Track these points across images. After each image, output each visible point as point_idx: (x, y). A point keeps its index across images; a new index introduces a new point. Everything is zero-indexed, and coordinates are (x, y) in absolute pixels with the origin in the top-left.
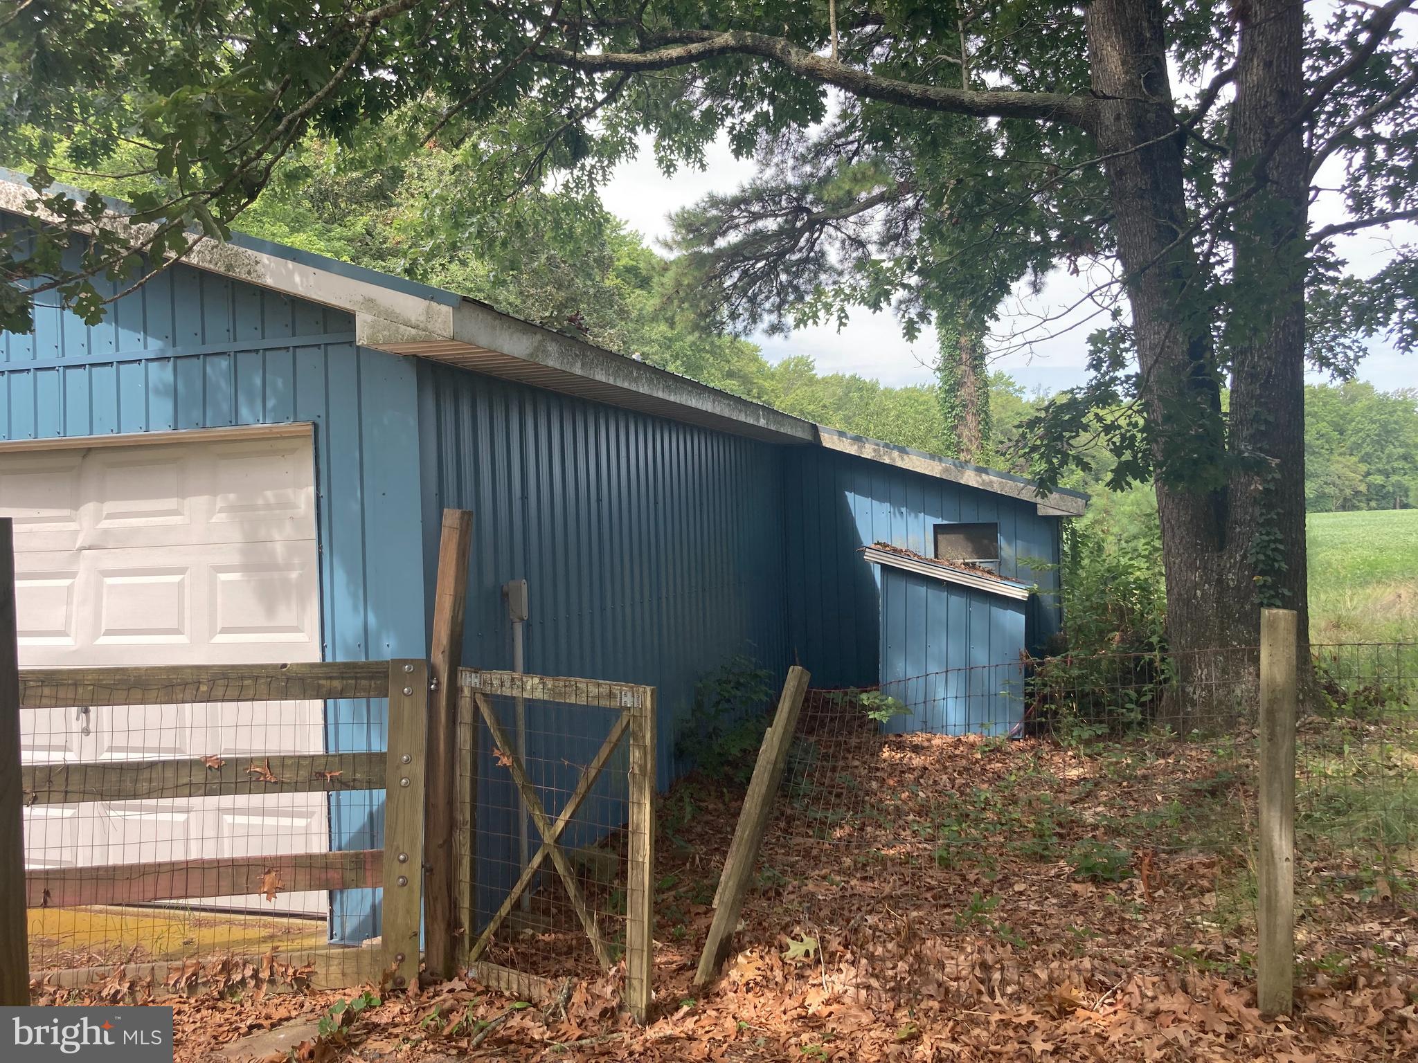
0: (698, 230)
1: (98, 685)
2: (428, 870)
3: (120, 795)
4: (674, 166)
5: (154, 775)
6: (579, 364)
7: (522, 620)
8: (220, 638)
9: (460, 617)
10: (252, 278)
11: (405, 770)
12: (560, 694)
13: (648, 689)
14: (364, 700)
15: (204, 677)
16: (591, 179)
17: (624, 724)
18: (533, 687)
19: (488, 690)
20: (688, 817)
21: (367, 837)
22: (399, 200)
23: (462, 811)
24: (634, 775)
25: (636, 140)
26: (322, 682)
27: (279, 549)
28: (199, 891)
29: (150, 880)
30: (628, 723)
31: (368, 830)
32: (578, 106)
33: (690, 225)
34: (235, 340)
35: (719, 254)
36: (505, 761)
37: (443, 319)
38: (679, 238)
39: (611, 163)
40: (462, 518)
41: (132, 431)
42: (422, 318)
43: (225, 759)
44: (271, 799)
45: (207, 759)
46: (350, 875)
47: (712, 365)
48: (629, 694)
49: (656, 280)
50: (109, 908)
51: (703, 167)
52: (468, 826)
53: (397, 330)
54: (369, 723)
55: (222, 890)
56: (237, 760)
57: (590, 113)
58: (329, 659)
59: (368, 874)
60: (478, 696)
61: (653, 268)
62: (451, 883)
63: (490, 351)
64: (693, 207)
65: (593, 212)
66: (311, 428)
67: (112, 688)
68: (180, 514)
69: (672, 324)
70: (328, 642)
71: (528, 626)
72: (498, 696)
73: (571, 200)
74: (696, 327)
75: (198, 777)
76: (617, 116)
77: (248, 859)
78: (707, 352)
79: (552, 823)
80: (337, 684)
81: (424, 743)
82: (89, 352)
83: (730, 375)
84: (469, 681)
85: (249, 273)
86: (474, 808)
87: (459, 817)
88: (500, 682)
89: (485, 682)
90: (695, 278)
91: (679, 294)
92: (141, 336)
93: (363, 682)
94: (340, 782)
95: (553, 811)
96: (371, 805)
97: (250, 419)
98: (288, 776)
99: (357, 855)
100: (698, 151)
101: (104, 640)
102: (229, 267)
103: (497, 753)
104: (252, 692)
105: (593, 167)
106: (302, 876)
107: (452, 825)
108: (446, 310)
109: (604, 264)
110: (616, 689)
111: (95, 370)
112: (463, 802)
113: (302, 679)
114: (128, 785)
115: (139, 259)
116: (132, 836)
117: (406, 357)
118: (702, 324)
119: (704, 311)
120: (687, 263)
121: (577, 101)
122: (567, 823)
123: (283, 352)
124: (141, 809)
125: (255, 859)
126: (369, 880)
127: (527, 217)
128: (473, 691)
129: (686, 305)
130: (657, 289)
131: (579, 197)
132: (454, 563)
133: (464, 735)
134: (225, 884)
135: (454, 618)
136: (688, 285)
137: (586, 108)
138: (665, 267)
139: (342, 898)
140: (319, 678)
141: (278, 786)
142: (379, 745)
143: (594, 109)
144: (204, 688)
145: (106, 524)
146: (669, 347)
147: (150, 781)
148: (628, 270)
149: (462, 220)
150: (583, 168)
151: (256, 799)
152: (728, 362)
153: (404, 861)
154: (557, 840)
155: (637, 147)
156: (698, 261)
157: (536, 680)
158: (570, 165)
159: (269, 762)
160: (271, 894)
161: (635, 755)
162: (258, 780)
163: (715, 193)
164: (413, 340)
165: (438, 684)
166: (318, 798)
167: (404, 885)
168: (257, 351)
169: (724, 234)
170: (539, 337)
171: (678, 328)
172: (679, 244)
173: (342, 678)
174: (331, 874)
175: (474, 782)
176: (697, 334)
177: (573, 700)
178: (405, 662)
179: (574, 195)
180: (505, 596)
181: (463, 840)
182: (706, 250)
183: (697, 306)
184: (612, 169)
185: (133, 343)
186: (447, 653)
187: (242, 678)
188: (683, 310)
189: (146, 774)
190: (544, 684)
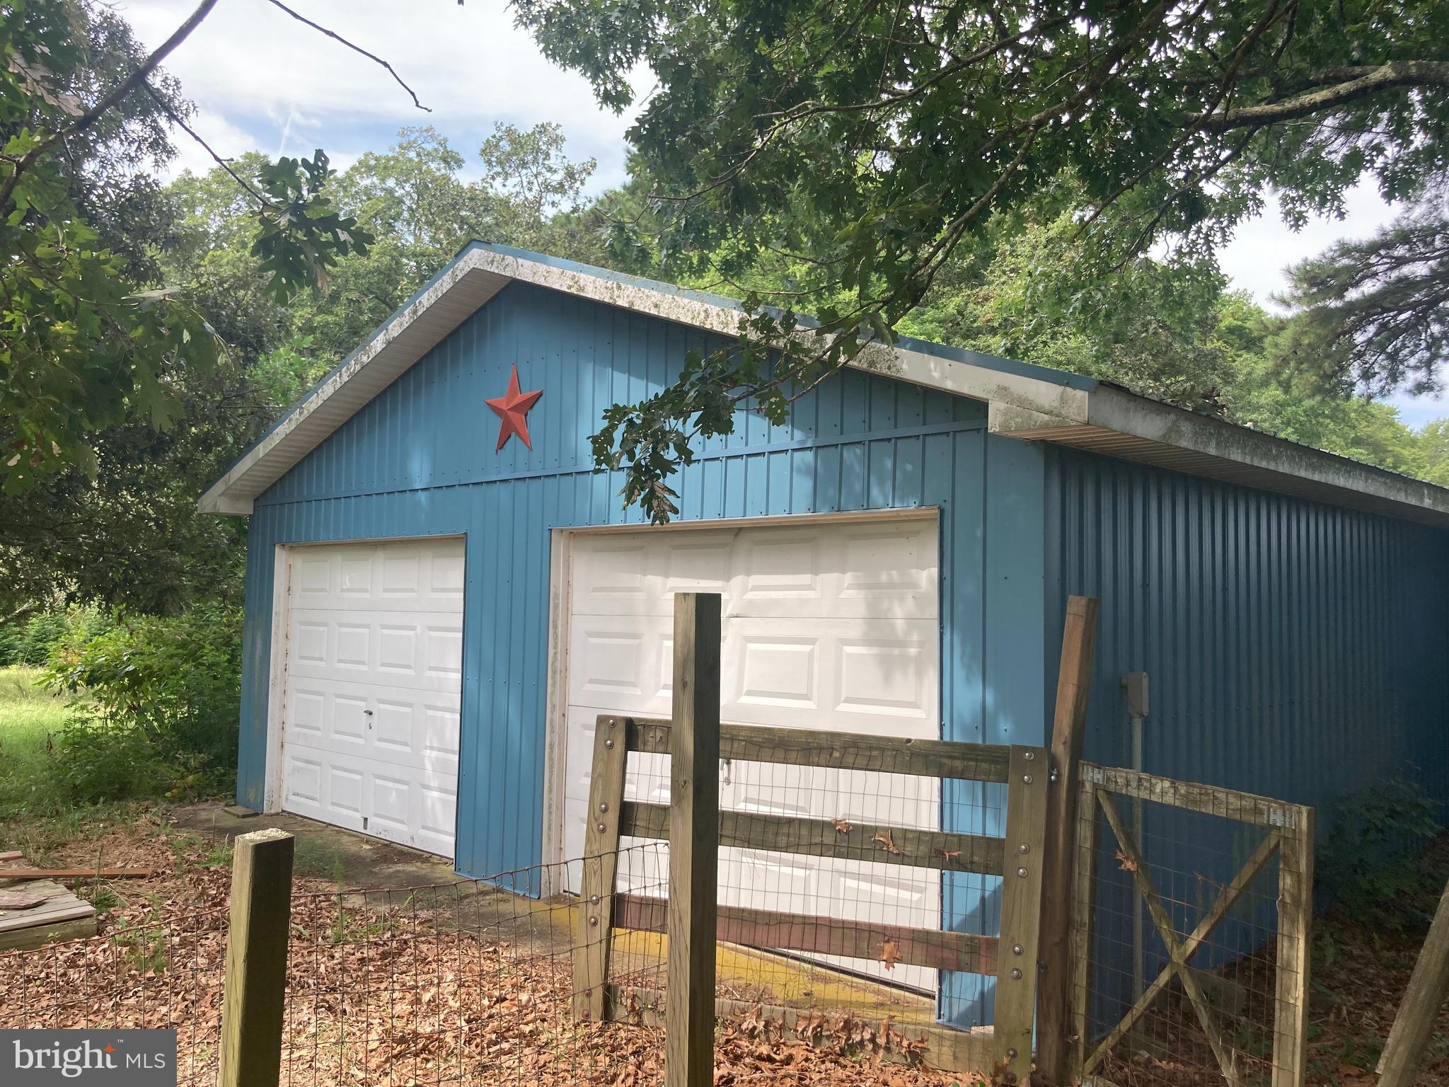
0: (1323, 282)
1: (749, 742)
2: (1042, 968)
3: (763, 845)
4: (1304, 218)
5: (792, 831)
6: (1213, 444)
7: (1142, 715)
8: (844, 707)
9: (1083, 709)
10: (893, 373)
11: (1023, 860)
12: (1194, 802)
13: (1304, 809)
14: (980, 783)
15: (837, 744)
16: (1207, 242)
17: (1272, 845)
18: (1163, 791)
19: (1112, 787)
20: (1330, 960)
21: (978, 922)
22: (991, 278)
23: (1080, 912)
24: (1284, 903)
25: (1260, 195)
26: (945, 761)
27: (900, 625)
28: (825, 948)
29: (785, 928)
30: (1277, 845)
31: (979, 914)
32: (1196, 167)
33: (1314, 278)
34: (870, 430)
35: (1351, 308)
36: (1129, 865)
37: (1078, 404)
38: (1299, 293)
39: (1232, 222)
40: (1088, 605)
41: (778, 513)
42: (1056, 404)
43: (854, 825)
44: (893, 870)
45: (837, 822)
46: (965, 958)
47: (1333, 432)
48: (1279, 812)
49: (1268, 341)
50: (739, 946)
51: (1341, 215)
52: (1086, 929)
53: (1030, 417)
54: (984, 807)
55: (846, 950)
56: (863, 826)
57: (1210, 173)
58: (947, 738)
59: (983, 960)
60: (1101, 793)
61: (1266, 328)
62: (1066, 985)
63: (1122, 434)
64: (1317, 257)
65: (1209, 275)
66: (937, 511)
67: (760, 746)
68: (813, 589)
69: (1286, 387)
70: (946, 721)
71: (1146, 723)
72: (1121, 795)
73: (1183, 265)
74: (1318, 390)
75: (829, 839)
76: (1238, 172)
77: (870, 925)
78: (1327, 417)
79: (1182, 941)
80: (958, 764)
81: (1042, 834)
82: (747, 445)
83: (1357, 442)
84: (1091, 776)
85: (889, 368)
86: (1092, 910)
87: (1076, 917)
88: (1128, 781)
89: (1108, 779)
90: (1318, 336)
91: (1299, 355)
92: (789, 429)
93: (985, 765)
94: (958, 862)
95: (1183, 928)
96: (983, 890)
97: (880, 501)
98: (909, 849)
99: (972, 939)
100: (1335, 197)
101: (745, 700)
102: (872, 364)
103: (1120, 856)
104: (879, 763)
105: (1211, 228)
106: (919, 951)
107: (1069, 924)
108: (1081, 396)
109: (1207, 325)
110: (1263, 805)
111: (751, 460)
112: (1081, 902)
113: (926, 756)
114: (770, 837)
115: (819, 365)
116: (772, 886)
117: (1034, 442)
118: (1327, 386)
119: (1329, 372)
120: (1308, 320)
121: (1195, 162)
122: (1200, 943)
123: (913, 440)
124: (780, 862)
125: (876, 926)
126: (983, 967)
127: (1134, 287)
128: (1096, 787)
129: (1304, 366)
130: (1270, 351)
131: (1192, 262)
132: (1078, 652)
133: (1085, 832)
134: (849, 945)
135: (1077, 708)
136: (1309, 344)
137: (1205, 168)
138: (1281, 326)
139: (951, 979)
140: (942, 756)
141: (900, 858)
142: (995, 830)
143: (1215, 169)
144: (836, 754)
145: (751, 595)
146: (1279, 413)
147: (788, 835)
148: (1231, 330)
149: (1065, 295)
150: (1199, 231)
151: (879, 868)
152: (1354, 427)
153: (1019, 953)
154: (1189, 960)
155: (1262, 202)
156: (1322, 317)
157: (1167, 784)
158: (1183, 227)
159: (892, 833)
160: (890, 963)
161: (1286, 882)
162: (881, 849)
163: (1347, 239)
164: (1046, 426)
165: (1059, 776)
166: (934, 874)
167: (1018, 978)
168: (889, 440)
169: (1356, 285)
170: (1172, 417)
171: (1295, 392)
172: (1299, 299)
173: (963, 758)
174: (946, 953)
175: (1093, 882)
176: (1318, 398)
177: (1209, 810)
178: (1026, 749)
179: (1186, 260)
180: (1124, 688)
181: (1080, 941)
182: (1333, 304)
183: (1320, 367)
184: (1234, 229)
185: (783, 436)
186: (1069, 744)
187: (871, 748)
188: (1301, 372)
189: (785, 830)
190: (1176, 789)
